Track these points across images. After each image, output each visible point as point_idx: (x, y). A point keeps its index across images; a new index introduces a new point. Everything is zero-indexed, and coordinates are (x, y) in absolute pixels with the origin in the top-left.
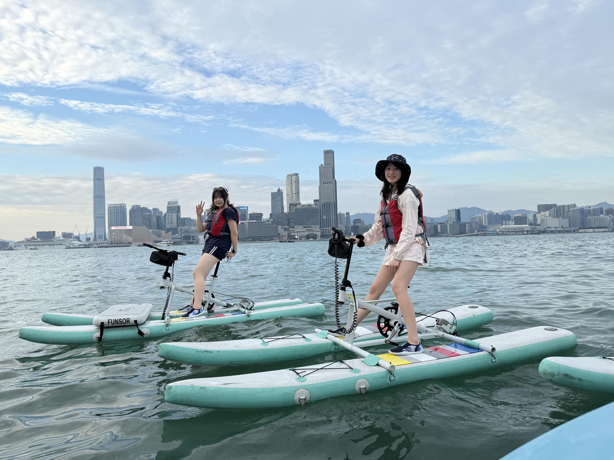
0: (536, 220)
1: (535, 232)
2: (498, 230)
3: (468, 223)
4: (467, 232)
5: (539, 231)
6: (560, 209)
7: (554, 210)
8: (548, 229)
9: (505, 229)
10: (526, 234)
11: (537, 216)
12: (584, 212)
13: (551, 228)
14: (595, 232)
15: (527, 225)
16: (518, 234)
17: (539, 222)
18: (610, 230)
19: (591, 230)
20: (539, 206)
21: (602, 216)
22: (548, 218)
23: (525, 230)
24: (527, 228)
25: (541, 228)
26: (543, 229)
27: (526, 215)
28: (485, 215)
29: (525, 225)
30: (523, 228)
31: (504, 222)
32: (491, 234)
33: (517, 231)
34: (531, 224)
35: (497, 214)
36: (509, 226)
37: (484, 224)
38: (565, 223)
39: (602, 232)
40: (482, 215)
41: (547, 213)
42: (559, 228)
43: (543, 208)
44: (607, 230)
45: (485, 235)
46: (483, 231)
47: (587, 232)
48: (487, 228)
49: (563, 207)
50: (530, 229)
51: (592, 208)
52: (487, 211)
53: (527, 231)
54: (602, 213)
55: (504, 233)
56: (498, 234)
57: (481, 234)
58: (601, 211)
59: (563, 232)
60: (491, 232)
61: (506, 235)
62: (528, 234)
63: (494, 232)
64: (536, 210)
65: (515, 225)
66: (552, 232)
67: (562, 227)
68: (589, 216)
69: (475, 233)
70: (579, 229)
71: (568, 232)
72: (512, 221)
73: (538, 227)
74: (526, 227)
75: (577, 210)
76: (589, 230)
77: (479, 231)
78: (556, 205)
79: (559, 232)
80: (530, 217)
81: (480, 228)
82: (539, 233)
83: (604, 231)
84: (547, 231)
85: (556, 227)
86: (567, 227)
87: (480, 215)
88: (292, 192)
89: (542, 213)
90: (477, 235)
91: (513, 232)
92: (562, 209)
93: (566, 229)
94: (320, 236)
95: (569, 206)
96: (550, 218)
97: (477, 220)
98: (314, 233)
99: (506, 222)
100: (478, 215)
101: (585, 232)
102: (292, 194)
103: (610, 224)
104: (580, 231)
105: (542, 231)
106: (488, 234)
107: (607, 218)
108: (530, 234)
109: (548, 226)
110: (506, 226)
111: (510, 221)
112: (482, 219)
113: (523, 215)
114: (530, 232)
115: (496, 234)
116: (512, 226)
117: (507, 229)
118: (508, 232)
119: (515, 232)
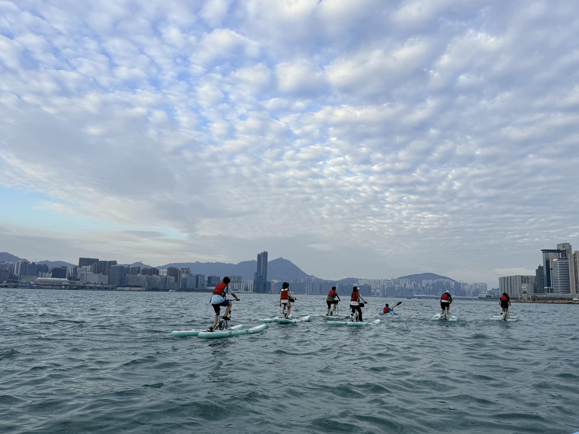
0: (76, 274)
1: (74, 287)
2: (32, 283)
5: (78, 287)
6: (101, 265)
7: (96, 265)
8: (88, 285)
9: (41, 281)
10: (64, 289)
11: (77, 270)
12: (124, 270)
13: (91, 284)
14: (131, 290)
15: (66, 279)
16: (55, 288)
17: (79, 276)
18: (144, 289)
19: (128, 288)
20: (81, 260)
21: (139, 275)
22: (89, 273)
23: (63, 284)
24: (66, 282)
25: (80, 283)
27: (66, 267)
28: (18, 264)
29: (64, 279)
30: (61, 282)
31: (40, 273)
32: (24, 286)
33: (54, 285)
34: (69, 278)
35: (34, 263)
36: (44, 278)
37: (15, 274)
38: (104, 279)
39: (137, 291)
40: (15, 263)
41: (89, 267)
42: (98, 284)
43: (84, 262)
44: (142, 289)
45: (15, 287)
46: (13, 282)
47: (124, 290)
48: (18, 279)
49: (105, 262)
50: (68, 283)
51: (131, 267)
52: (22, 259)
53: (66, 286)
54: (139, 272)
55: (39, 286)
56: (31, 287)
57: (11, 286)
58: (138, 270)
59: (102, 289)
60: (24, 285)
61: (41, 288)
63: (28, 284)
64: (77, 263)
65: (52, 277)
66: (91, 288)
67: (102, 283)
68: (128, 274)
69: (3, 284)
70: (117, 286)
71: (107, 289)
72: (50, 273)
73: (77, 282)
74: (65, 280)
75: (117, 267)
76: (126, 288)
77: (8, 282)
78: (98, 260)
79: (99, 289)
80: (70, 271)
81: (10, 278)
82: (79, 288)
83: (139, 290)
84: (87, 286)
85: (95, 284)
86: (106, 284)
87: (12, 262)
89: (84, 267)
90: (6, 287)
91: (49, 285)
92: (103, 265)
93: (105, 286)
95: (110, 262)
96: (91, 273)
97: (7, 269)
99: (42, 274)
100: (10, 263)
101: (122, 290)
103: (145, 283)
104: (118, 288)
105: (81, 286)
106: (20, 286)
107: (143, 278)
108: (68, 289)
109: (87, 281)
110: (42, 278)
111: (48, 273)
112: (14, 268)
113: (62, 267)
114: (68, 287)
115: (29, 287)
116: (49, 278)
117: (43, 281)
118: (44, 285)
119: (52, 285)
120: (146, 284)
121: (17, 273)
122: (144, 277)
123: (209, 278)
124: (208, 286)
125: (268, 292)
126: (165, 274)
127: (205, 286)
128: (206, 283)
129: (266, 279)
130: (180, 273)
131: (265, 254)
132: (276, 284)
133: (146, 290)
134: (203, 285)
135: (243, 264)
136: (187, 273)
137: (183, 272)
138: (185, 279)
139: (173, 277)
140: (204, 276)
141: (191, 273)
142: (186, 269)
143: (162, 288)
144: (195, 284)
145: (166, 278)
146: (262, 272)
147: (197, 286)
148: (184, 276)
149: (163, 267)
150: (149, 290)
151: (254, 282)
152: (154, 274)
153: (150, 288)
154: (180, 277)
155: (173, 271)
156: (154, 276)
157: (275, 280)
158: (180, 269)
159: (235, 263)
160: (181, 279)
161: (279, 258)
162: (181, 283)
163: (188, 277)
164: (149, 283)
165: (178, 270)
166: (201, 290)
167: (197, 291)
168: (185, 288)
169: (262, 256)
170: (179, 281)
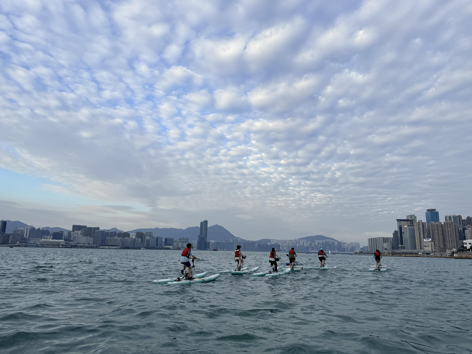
0: (70, 237)
1: (68, 246)
2: (38, 243)
3: (11, 234)
4: (10, 242)
5: (72, 246)
6: (88, 230)
7: (84, 230)
8: (78, 245)
9: (44, 242)
10: (61, 248)
11: (71, 234)
12: (105, 234)
13: (81, 244)
14: (110, 249)
15: (63, 240)
16: (54, 247)
17: (72, 238)
18: (119, 248)
19: (107, 247)
20: (74, 226)
21: (115, 237)
22: (79, 236)
23: (61, 244)
24: (63, 243)
25: (73, 243)
27: (63, 232)
28: (27, 229)
29: (61, 240)
30: (59, 243)
31: (43, 236)
32: (32, 246)
33: (54, 245)
34: (65, 240)
35: (39, 229)
36: (47, 240)
37: (25, 236)
38: (91, 240)
39: (114, 249)
40: (25, 229)
41: (80, 232)
42: (86, 244)
43: (76, 228)
44: (117, 247)
45: (26, 246)
46: (25, 242)
47: (104, 249)
49: (91, 228)
50: (65, 244)
51: (109, 232)
52: (30, 226)
53: (63, 245)
54: (115, 235)
55: (43, 245)
56: (37, 246)
57: (23, 245)
58: (115, 234)
59: (89, 248)
60: (32, 244)
61: (45, 247)
62: (63, 248)
63: (35, 244)
64: (71, 229)
65: (52, 239)
66: (81, 247)
67: (89, 243)
68: (107, 237)
69: (17, 244)
70: (100, 246)
71: (92, 247)
72: (50, 236)
73: (71, 242)
75: (100, 231)
76: (106, 247)
77: (20, 243)
78: (86, 226)
79: (87, 247)
80: (66, 234)
81: (21, 240)
82: (72, 247)
83: (115, 249)
84: (78, 246)
85: (84, 244)
86: (91, 244)
87: (23, 228)
89: (76, 232)
90: (19, 246)
91: (51, 245)
92: (90, 230)
93: (91, 245)
95: (95, 228)
96: (81, 236)
97: (19, 233)
99: (45, 237)
100: (21, 229)
101: (103, 248)
104: (100, 247)
105: (74, 246)
106: (29, 246)
107: (118, 240)
108: (64, 248)
109: (78, 242)
110: (45, 240)
111: (49, 236)
112: (24, 233)
113: (60, 232)
114: (64, 246)
115: (36, 246)
116: (50, 240)
117: (46, 242)
118: (46, 245)
119: (53, 245)
120: (120, 244)
121: (26, 236)
123: (166, 239)
124: (165, 245)
125: (208, 249)
126: (134, 237)
127: (163, 245)
128: (164, 243)
129: (206, 240)
130: (145, 236)
131: (206, 222)
132: (213, 243)
133: (120, 249)
134: (161, 245)
135: (190, 229)
136: (150, 236)
137: (147, 235)
138: (149, 240)
139: (140, 239)
140: (162, 238)
141: (153, 236)
142: (150, 233)
143: (132, 247)
144: (155, 244)
145: (135, 240)
146: (203, 235)
147: (157, 245)
148: (147, 238)
149: (132, 232)
150: (123, 248)
151: (198, 242)
152: (126, 237)
153: (123, 247)
154: (144, 239)
155: (140, 234)
156: (127, 238)
157: (212, 240)
158: (145, 233)
159: (184, 229)
160: (145, 241)
161: (216, 224)
162: (145, 243)
163: (151, 238)
164: (123, 244)
165: (143, 234)
166: (159, 248)
167: (157, 249)
168: (148, 247)
169: (204, 223)
170: (144, 242)
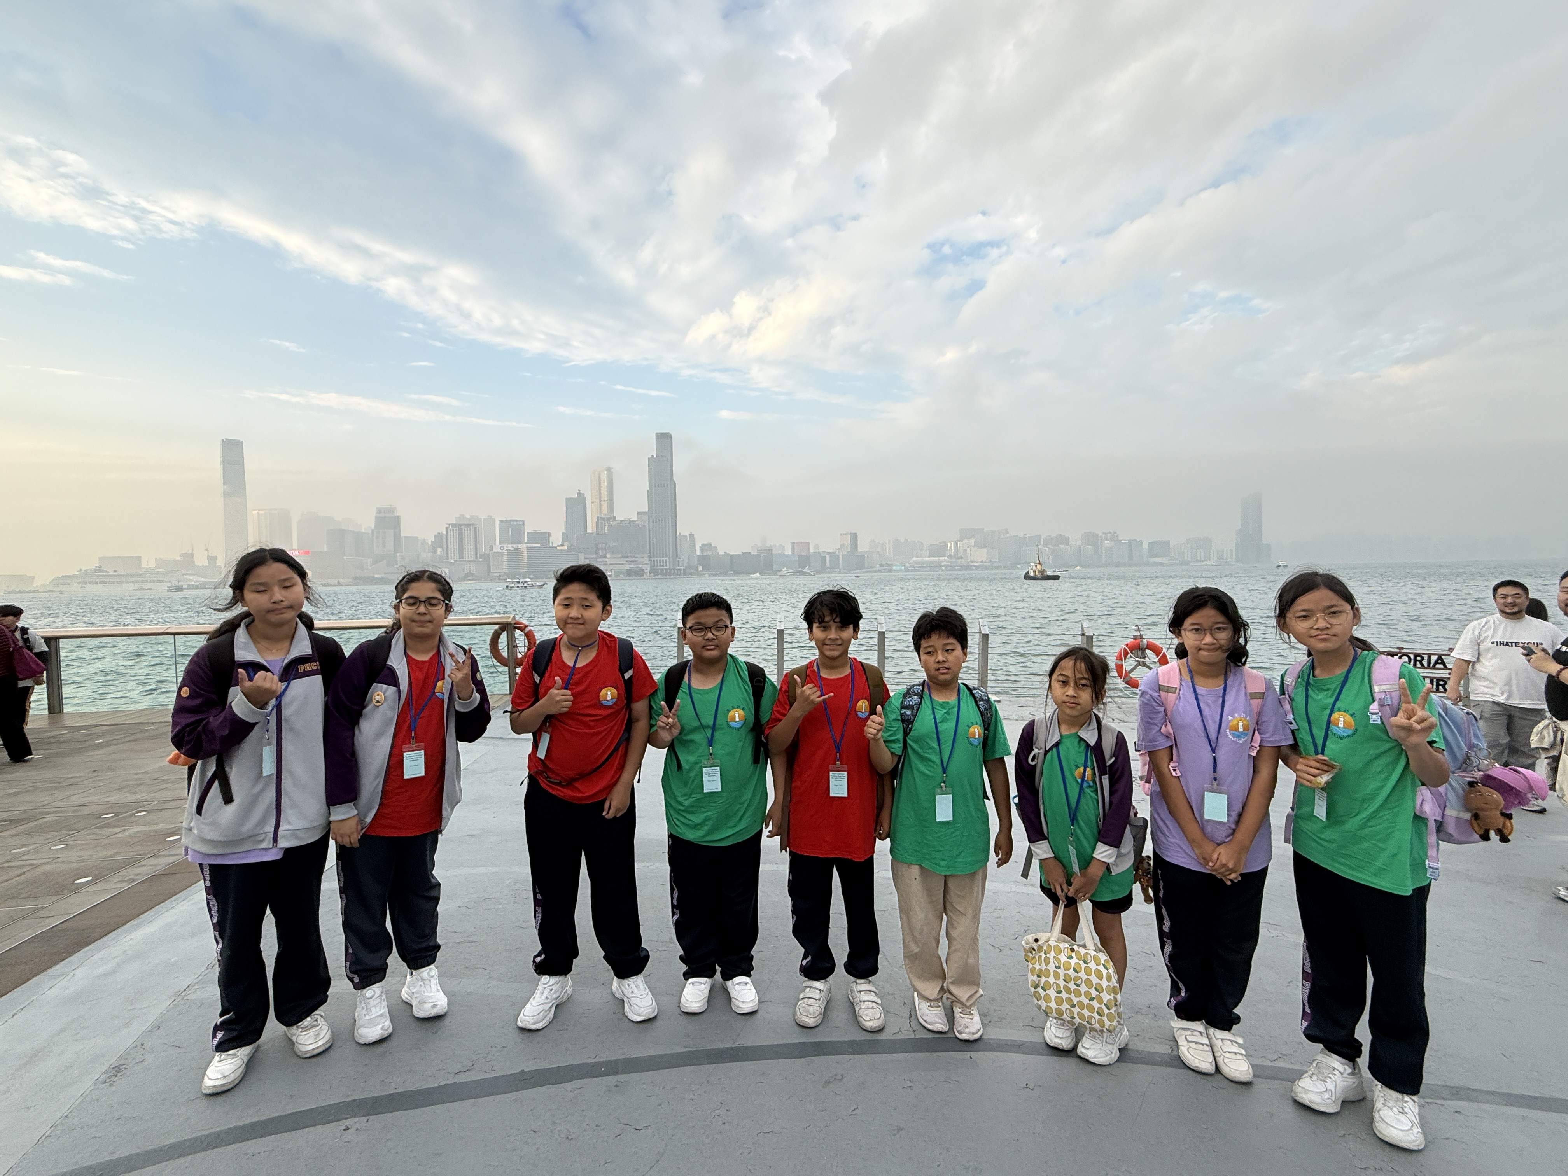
1: (956, 567)
2: (907, 565)
3: (867, 553)
5: (961, 567)
6: (989, 536)
7: (981, 537)
8: (972, 564)
9: (915, 562)
10: (944, 571)
11: (958, 546)
12: (1019, 541)
13: (977, 562)
15: (946, 558)
16: (933, 570)
17: (961, 553)
20: (961, 532)
22: (972, 548)
23: (943, 564)
24: (946, 562)
26: (965, 564)
27: (945, 543)
28: (890, 543)
30: (940, 562)
31: (916, 552)
33: (932, 566)
34: (951, 557)
35: (907, 541)
36: (922, 559)
38: (994, 555)
40: (886, 543)
41: (972, 541)
43: (966, 534)
53: (946, 566)
60: (897, 568)
61: (917, 571)
63: (902, 567)
64: (958, 537)
65: (929, 557)
66: (977, 568)
67: (991, 561)
68: (1024, 547)
71: (997, 568)
72: (927, 551)
73: (959, 560)
74: (944, 560)
75: (1010, 538)
77: (881, 566)
78: (983, 530)
80: (950, 547)
81: (882, 561)
85: (982, 562)
86: (995, 562)
88: (600, 497)
89: (966, 541)
91: (927, 567)
92: (991, 536)
93: (995, 564)
94: (650, 572)
95: (1000, 532)
96: (976, 548)
97: (879, 550)
98: (640, 566)
99: (918, 553)
102: (600, 501)
106: (893, 570)
111: (923, 552)
112: (886, 549)
113: (941, 543)
114: (948, 568)
115: (904, 571)
121: (889, 553)
122: (1047, 549)
123: (1151, 544)
126: (1079, 543)
129: (1260, 540)
130: (1101, 540)
131: (1257, 497)
136: (1112, 540)
137: (1107, 540)
139: (1090, 547)
140: (1141, 542)
141: (1120, 539)
143: (1075, 563)
144: (1127, 555)
145: (1080, 548)
146: (1251, 529)
147: (1130, 558)
148: (1107, 543)
149: (1076, 534)
151: (1237, 545)
152: (1063, 544)
154: (1102, 546)
156: (1062, 546)
158: (1100, 534)
163: (1115, 544)
165: (1097, 535)
